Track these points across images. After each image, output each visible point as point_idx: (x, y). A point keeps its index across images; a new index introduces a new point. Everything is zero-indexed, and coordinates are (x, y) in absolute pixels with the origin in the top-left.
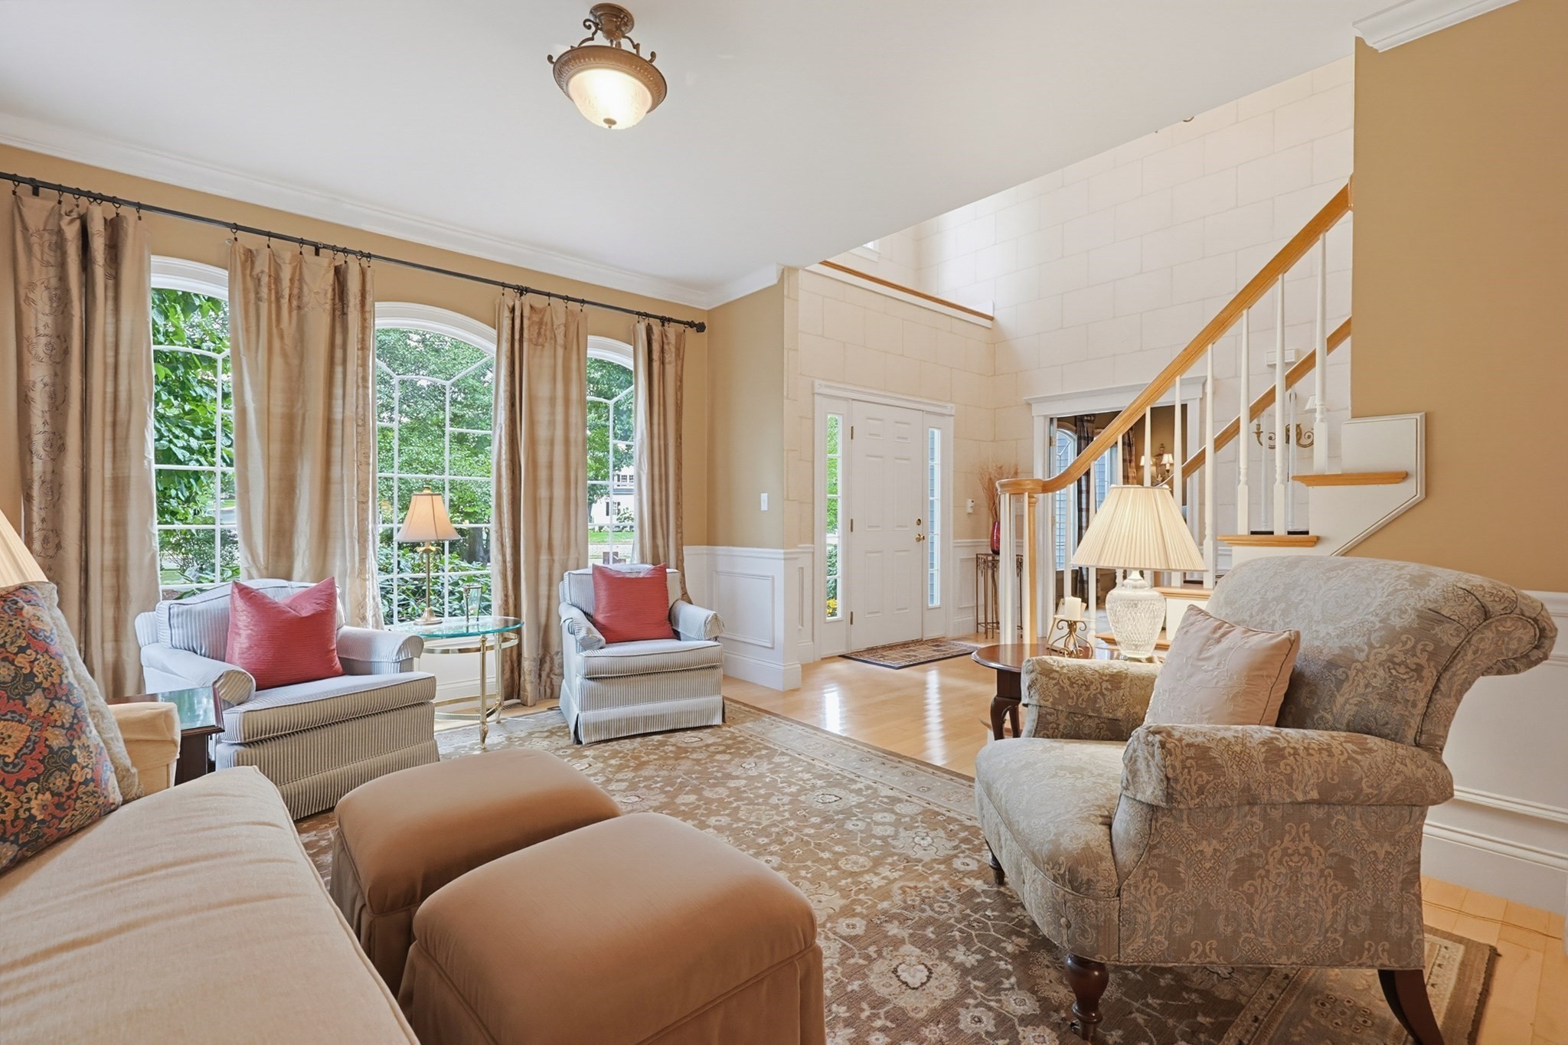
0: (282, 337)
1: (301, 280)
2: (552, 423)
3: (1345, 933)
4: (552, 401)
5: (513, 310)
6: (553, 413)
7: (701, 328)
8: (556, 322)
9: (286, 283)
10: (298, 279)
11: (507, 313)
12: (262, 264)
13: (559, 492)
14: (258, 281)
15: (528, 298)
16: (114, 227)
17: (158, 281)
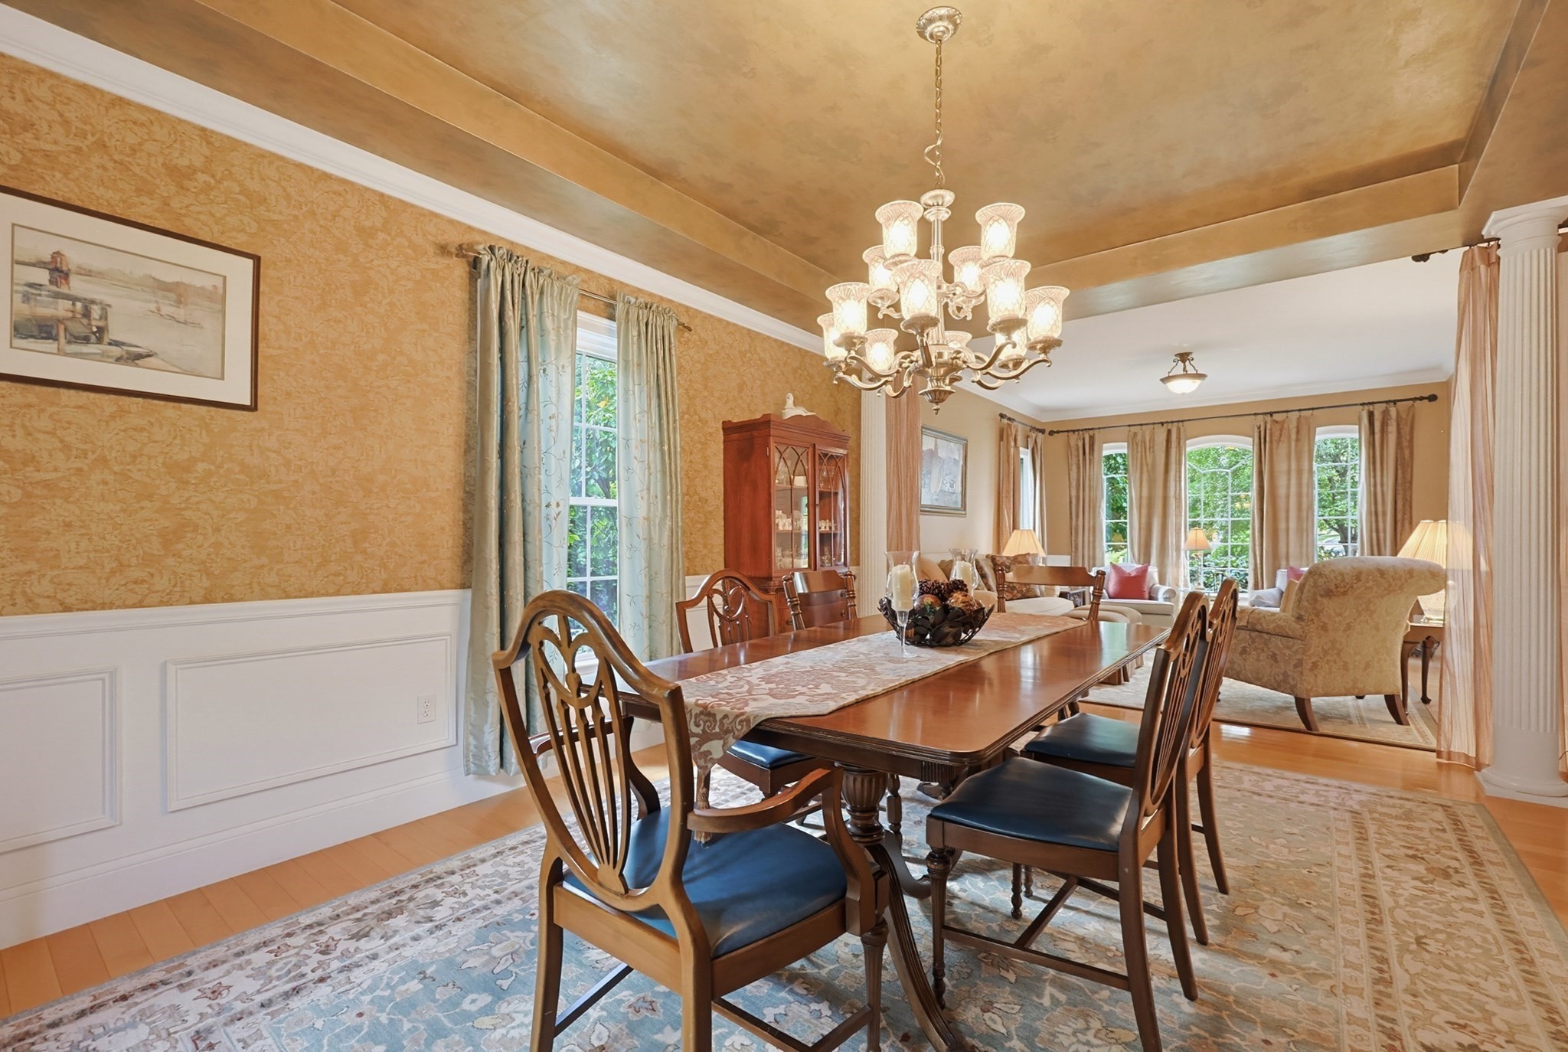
0: (1147, 465)
1: (1154, 441)
2: (1288, 487)
3: (1275, 678)
4: (1289, 472)
5: (1259, 428)
6: (1289, 480)
7: (1433, 398)
8: (1291, 427)
9: (1148, 443)
10: (1152, 440)
11: (1256, 430)
12: (1139, 437)
13: (1293, 524)
14: (1137, 444)
15: (1275, 416)
16: (1092, 438)
17: (1105, 453)
